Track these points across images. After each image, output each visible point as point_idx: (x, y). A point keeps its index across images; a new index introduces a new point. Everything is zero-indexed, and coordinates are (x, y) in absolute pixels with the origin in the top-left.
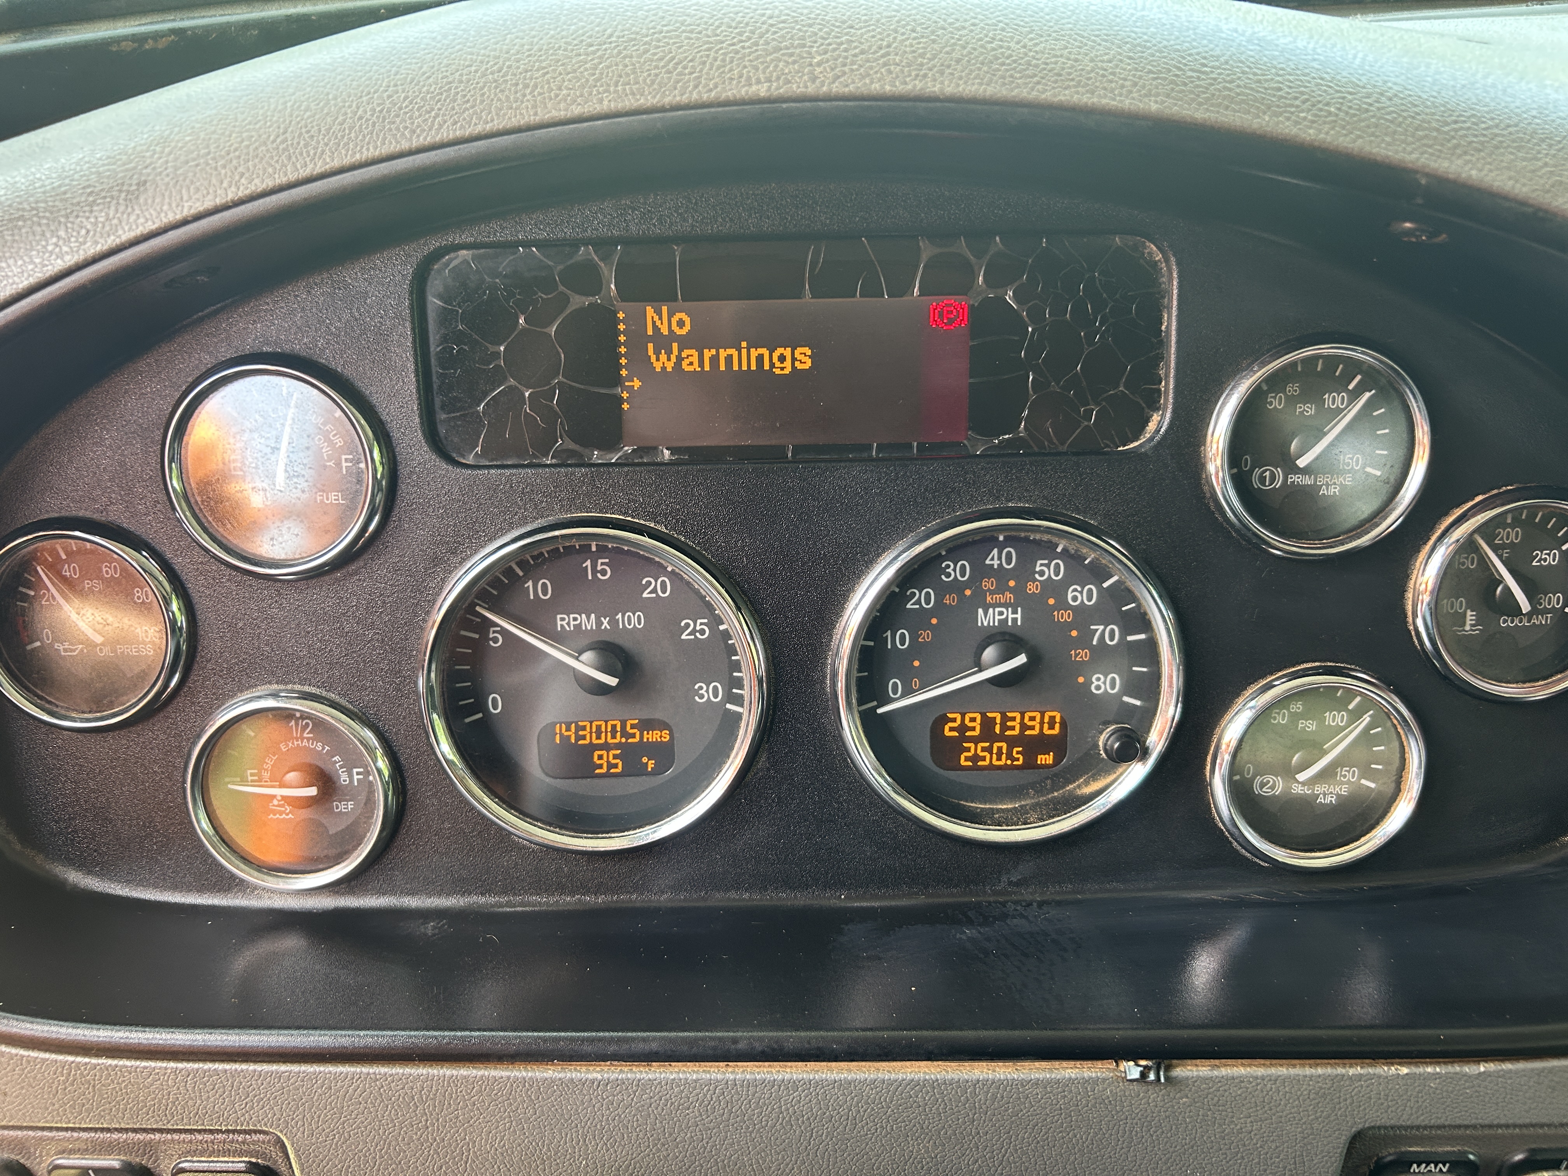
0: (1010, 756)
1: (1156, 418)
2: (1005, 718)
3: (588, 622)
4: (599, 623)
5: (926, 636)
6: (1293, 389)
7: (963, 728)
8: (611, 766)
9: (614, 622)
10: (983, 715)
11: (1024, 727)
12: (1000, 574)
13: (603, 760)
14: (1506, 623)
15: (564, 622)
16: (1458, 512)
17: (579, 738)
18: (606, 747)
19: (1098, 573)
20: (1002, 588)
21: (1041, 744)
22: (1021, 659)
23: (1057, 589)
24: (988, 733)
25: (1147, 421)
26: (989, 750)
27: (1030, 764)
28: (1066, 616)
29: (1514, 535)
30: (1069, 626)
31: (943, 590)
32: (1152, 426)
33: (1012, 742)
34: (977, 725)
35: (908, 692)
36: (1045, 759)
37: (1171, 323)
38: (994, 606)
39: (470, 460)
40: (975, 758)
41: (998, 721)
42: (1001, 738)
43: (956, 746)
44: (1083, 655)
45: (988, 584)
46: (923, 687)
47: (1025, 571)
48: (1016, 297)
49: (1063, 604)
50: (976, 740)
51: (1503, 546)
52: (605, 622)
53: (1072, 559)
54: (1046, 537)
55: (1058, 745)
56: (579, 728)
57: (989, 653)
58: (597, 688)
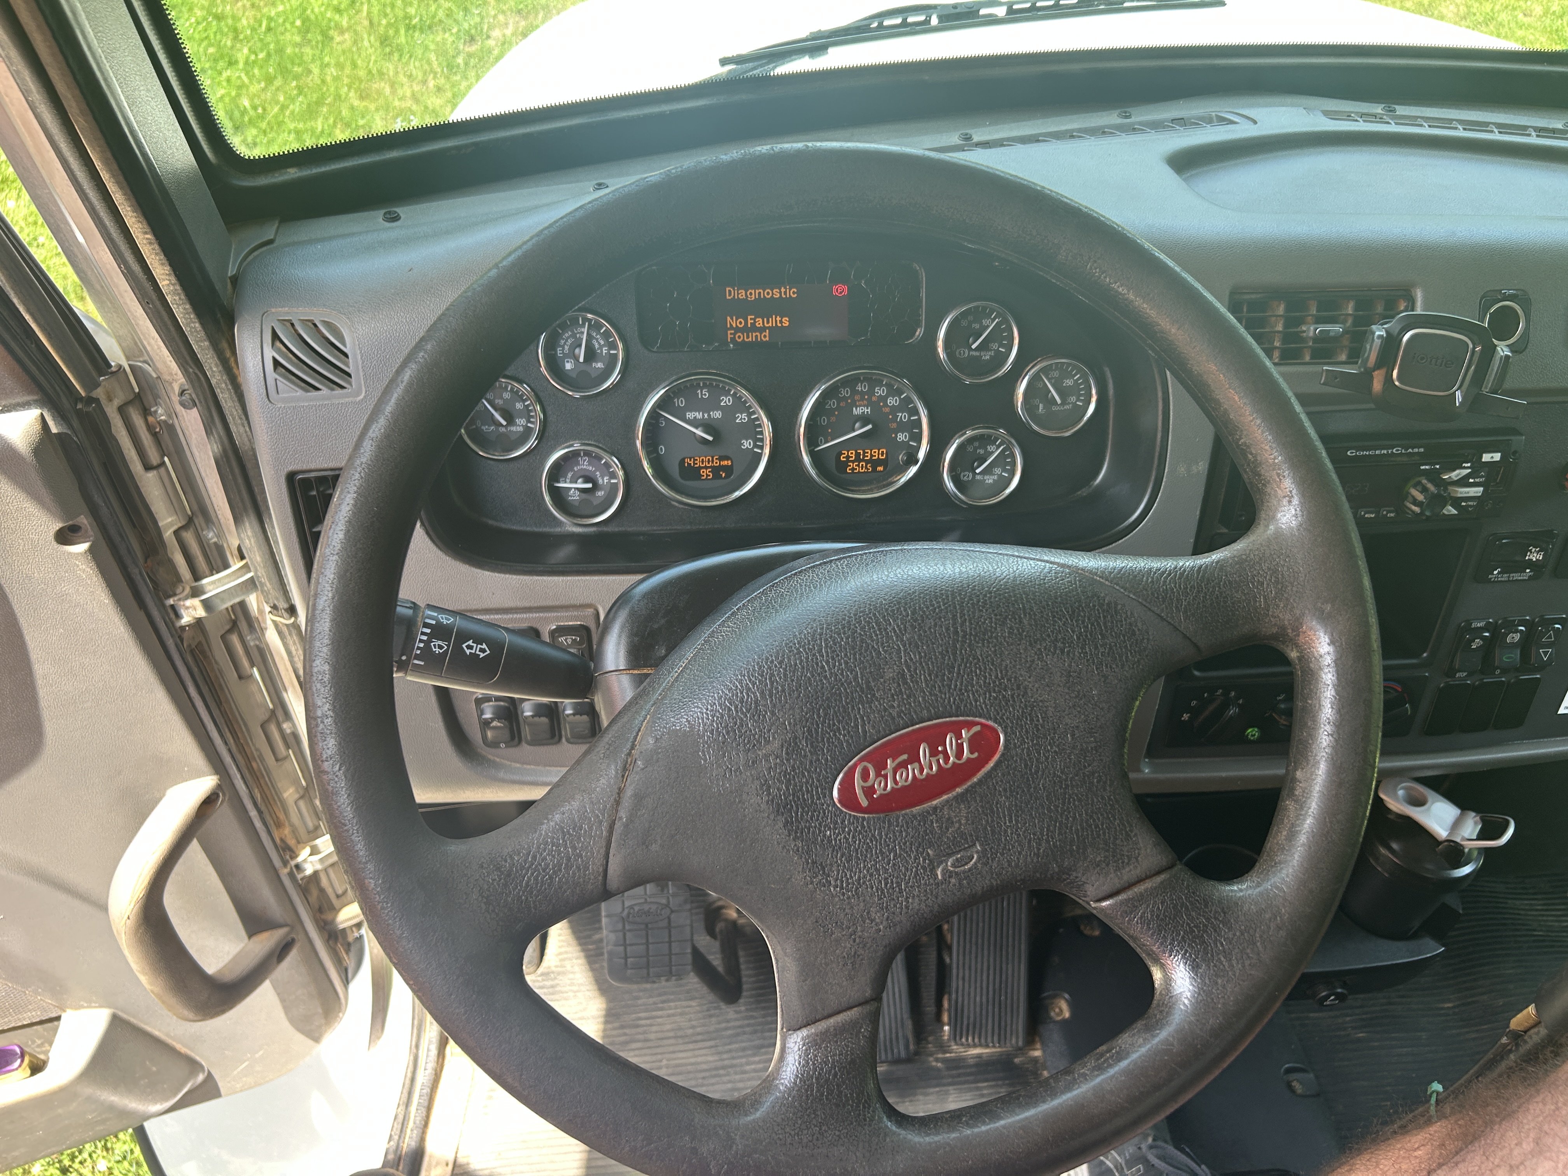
0: (866, 468)
1: (919, 330)
2: (864, 453)
3: (699, 415)
4: (703, 416)
5: (833, 419)
6: (971, 318)
7: (848, 457)
8: (708, 475)
9: (709, 415)
10: (856, 451)
11: (872, 456)
12: (862, 393)
13: (704, 473)
14: (1054, 408)
15: (690, 415)
16: (1031, 365)
17: (695, 464)
18: (706, 468)
19: (899, 392)
20: (862, 399)
21: (879, 462)
22: (870, 427)
23: (884, 399)
24: (858, 459)
25: (916, 331)
26: (858, 465)
27: (874, 470)
28: (887, 410)
29: (1056, 374)
30: (889, 414)
31: (839, 400)
32: (917, 333)
33: (867, 462)
34: (853, 456)
35: (826, 442)
36: (880, 468)
37: (923, 294)
38: (860, 406)
39: (655, 349)
40: (853, 469)
41: (861, 453)
42: (863, 460)
43: (845, 464)
44: (894, 425)
45: (857, 397)
46: (832, 440)
47: (871, 392)
48: (865, 283)
49: (886, 405)
50: (853, 462)
51: (1052, 378)
52: (706, 415)
53: (889, 386)
54: (878, 377)
55: (884, 463)
56: (695, 460)
57: (857, 425)
58: (704, 441)
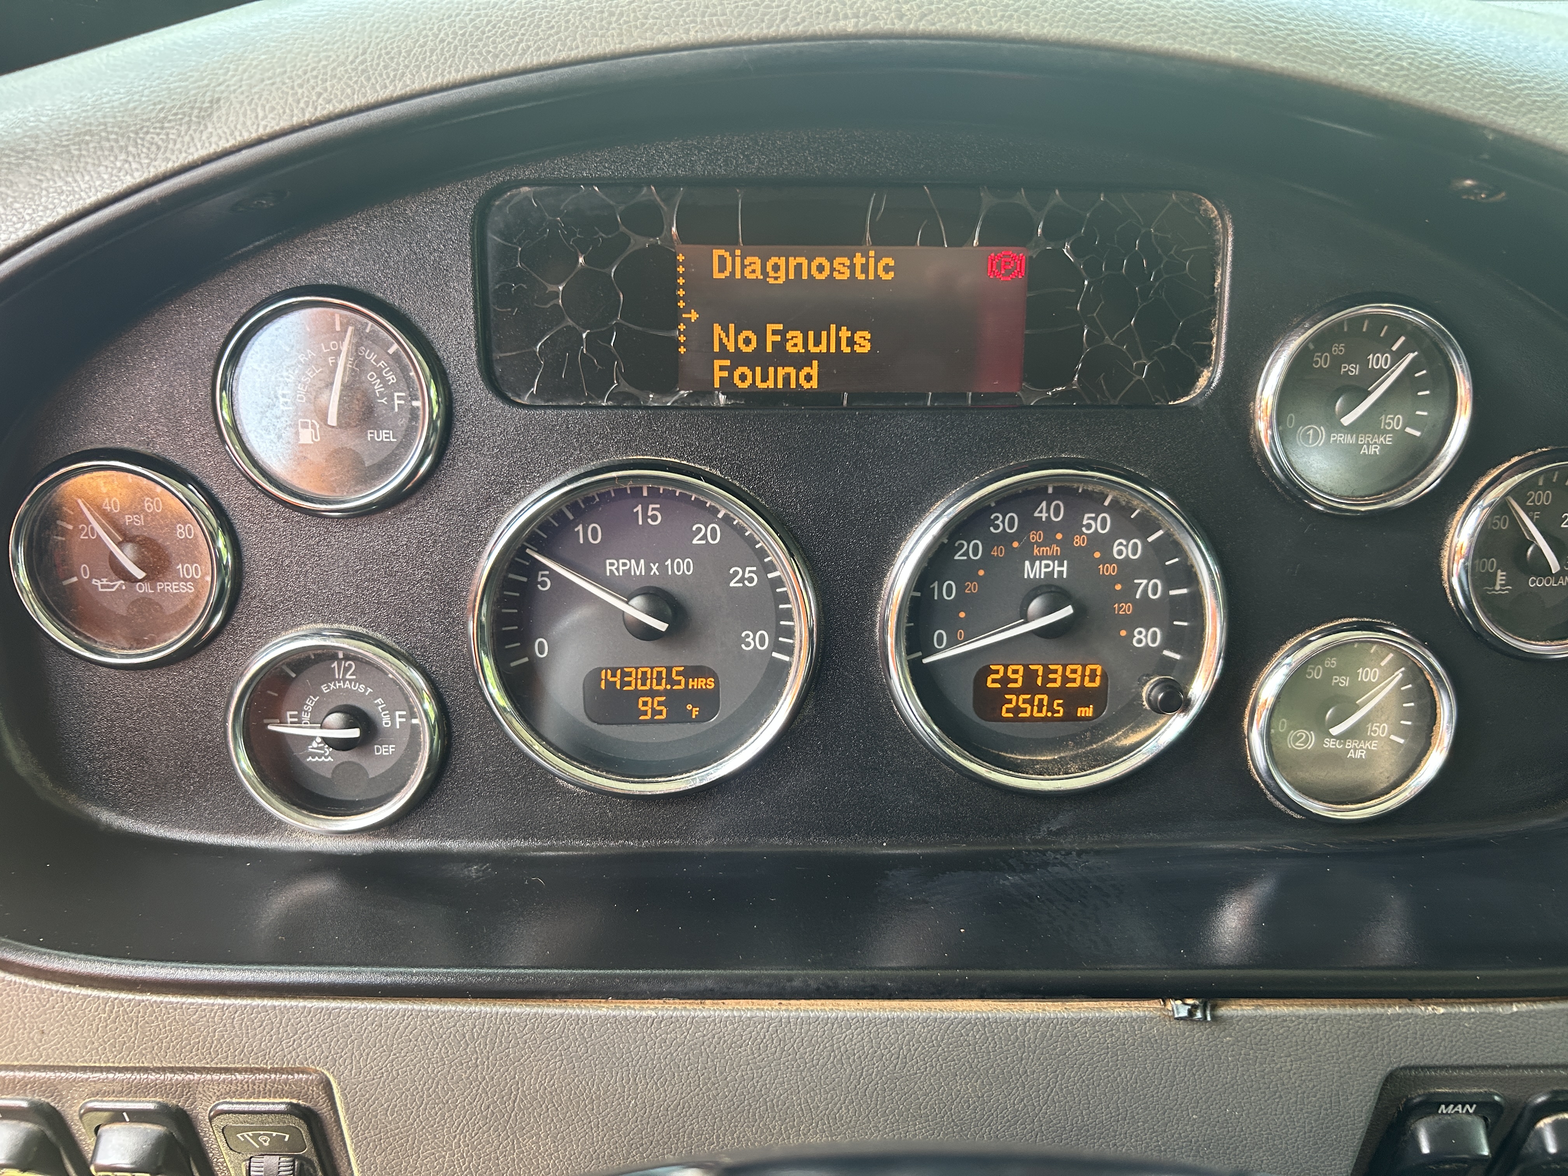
0: (1050, 708)
1: (1206, 374)
2: (1047, 671)
3: (637, 568)
4: (648, 569)
5: (972, 587)
6: (1339, 349)
7: (1005, 680)
8: (655, 712)
9: (663, 568)
10: (1026, 667)
11: (1065, 679)
12: (1049, 527)
13: (647, 706)
14: (1534, 583)
15: (614, 567)
16: (1495, 473)
17: (624, 684)
18: (652, 693)
19: (1146, 525)
20: (1048, 541)
21: (1082, 696)
22: (1068, 611)
23: (1103, 543)
24: (1030, 686)
25: (1198, 376)
26: (1031, 702)
27: (1070, 717)
28: (1110, 570)
29: (1544, 498)
30: (1114, 580)
31: (991, 541)
32: (1202, 382)
33: (1053, 694)
34: (1019, 677)
35: (952, 644)
36: (1086, 712)
37: (1224, 280)
38: (1041, 558)
39: (525, 400)
40: (1017, 710)
41: (1040, 673)
42: (1043, 690)
43: (998, 697)
44: (1126, 608)
45: (1035, 536)
46: (968, 638)
47: (1072, 525)
48: (1073, 251)
49: (1108, 558)
50: (1017, 692)
51: (1535, 508)
52: (654, 568)
53: (1120, 510)
54: (1098, 488)
55: (1095, 697)
56: (624, 674)
57: (1035, 605)
58: (646, 633)
